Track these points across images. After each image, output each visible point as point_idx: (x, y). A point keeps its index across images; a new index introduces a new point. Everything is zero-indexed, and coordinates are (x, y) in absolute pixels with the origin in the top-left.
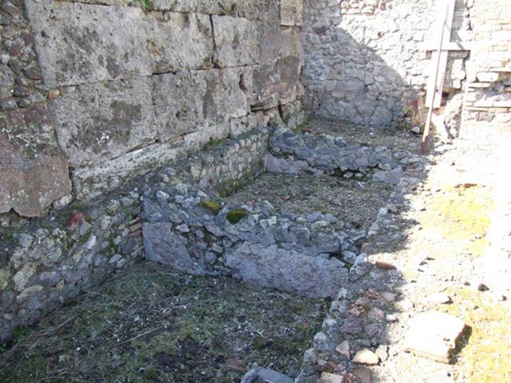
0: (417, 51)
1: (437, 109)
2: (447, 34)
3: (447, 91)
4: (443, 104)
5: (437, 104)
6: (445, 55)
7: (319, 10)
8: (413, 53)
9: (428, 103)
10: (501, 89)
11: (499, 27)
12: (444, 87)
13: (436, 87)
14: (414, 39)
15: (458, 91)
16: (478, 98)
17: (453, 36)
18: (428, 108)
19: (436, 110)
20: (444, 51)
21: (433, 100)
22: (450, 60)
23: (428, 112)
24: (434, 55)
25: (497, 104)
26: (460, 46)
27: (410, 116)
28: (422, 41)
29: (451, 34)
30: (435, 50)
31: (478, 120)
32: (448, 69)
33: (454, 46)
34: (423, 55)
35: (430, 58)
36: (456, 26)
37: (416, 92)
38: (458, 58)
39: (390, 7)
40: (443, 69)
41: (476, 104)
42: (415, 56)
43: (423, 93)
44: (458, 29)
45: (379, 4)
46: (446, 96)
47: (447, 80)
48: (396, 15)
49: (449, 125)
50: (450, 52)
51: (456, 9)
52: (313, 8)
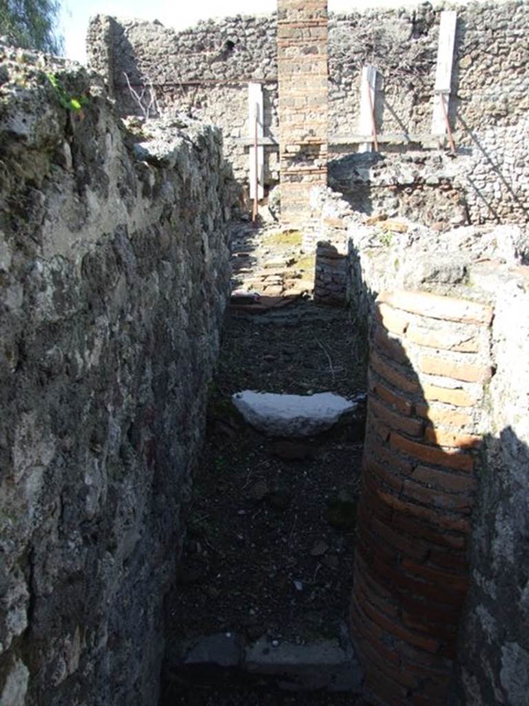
0: (236, 146)
1: (261, 200)
2: (260, 130)
3: (268, 182)
4: (266, 195)
5: (261, 196)
6: (261, 150)
7: (134, 109)
8: (232, 149)
9: (252, 196)
10: (304, 158)
11: (295, 112)
12: (264, 179)
13: (257, 179)
14: (232, 135)
15: (277, 182)
16: (289, 165)
17: (266, 133)
18: (253, 200)
19: (261, 202)
20: (260, 145)
21: (256, 192)
22: (266, 154)
23: (253, 204)
24: (252, 150)
25: (303, 168)
26: (273, 140)
27: (238, 206)
28: (239, 137)
29: (264, 130)
30: (252, 145)
31: (292, 182)
32: (266, 162)
33: (267, 141)
34: (242, 150)
35: (248, 153)
36: (267, 123)
37: (240, 186)
38: (272, 152)
39: (206, 105)
40: (261, 161)
41: (290, 169)
42: (235, 151)
43: (246, 187)
44: (270, 125)
45: (195, 103)
46: (268, 187)
47: (266, 172)
48: (212, 113)
49: (273, 210)
50: (265, 146)
51: (265, 108)
52: (127, 107)
